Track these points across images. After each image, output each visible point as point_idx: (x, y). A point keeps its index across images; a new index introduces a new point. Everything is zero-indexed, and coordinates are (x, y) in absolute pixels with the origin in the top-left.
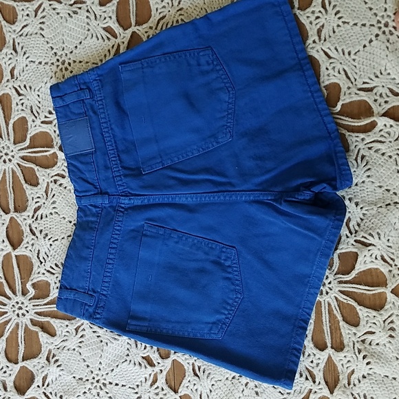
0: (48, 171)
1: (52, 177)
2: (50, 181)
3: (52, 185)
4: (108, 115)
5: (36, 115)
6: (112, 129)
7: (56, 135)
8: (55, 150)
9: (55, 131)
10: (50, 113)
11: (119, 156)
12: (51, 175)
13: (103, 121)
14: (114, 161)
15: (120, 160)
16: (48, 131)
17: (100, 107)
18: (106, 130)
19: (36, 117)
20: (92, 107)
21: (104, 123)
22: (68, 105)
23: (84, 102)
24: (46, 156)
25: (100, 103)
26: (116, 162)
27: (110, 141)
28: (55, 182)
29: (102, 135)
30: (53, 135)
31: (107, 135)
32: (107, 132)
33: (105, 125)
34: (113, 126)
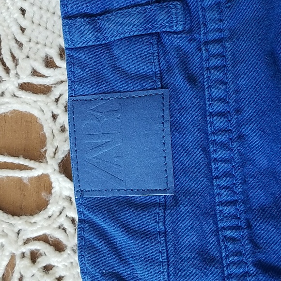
0: (19, 223)
1: (27, 242)
2: (18, 253)
3: (22, 266)
4: (237, 91)
5: (9, 63)
6: (241, 137)
7: (56, 127)
8: (49, 169)
9: (54, 117)
10: (49, 63)
11: (249, 226)
12: (24, 236)
13: (218, 107)
14: (233, 240)
15: (252, 241)
16: (36, 113)
17: (213, 62)
18: (219, 138)
19: (7, 70)
20: (184, 60)
21: (220, 114)
22: (108, 46)
23: (160, 42)
24: (20, 180)
25: (214, 49)
26: (238, 247)
27: (228, 174)
28: (34, 257)
29: (206, 151)
30: (48, 127)
31: (221, 154)
32: (224, 145)
33: (219, 123)
34: (247, 130)
